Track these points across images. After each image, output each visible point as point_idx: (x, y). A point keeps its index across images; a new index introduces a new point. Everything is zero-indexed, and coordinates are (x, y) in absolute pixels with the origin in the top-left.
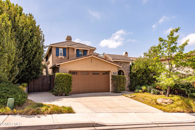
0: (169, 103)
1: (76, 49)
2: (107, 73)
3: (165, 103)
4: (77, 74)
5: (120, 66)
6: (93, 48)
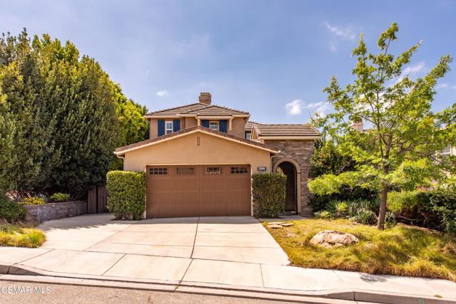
0: (340, 245)
1: (199, 121)
2: (245, 169)
3: (330, 243)
4: (165, 173)
5: (276, 152)
6: (242, 113)
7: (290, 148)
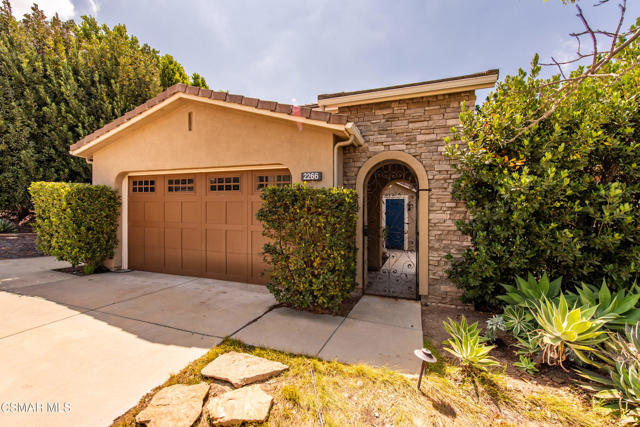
7: (400, 125)
